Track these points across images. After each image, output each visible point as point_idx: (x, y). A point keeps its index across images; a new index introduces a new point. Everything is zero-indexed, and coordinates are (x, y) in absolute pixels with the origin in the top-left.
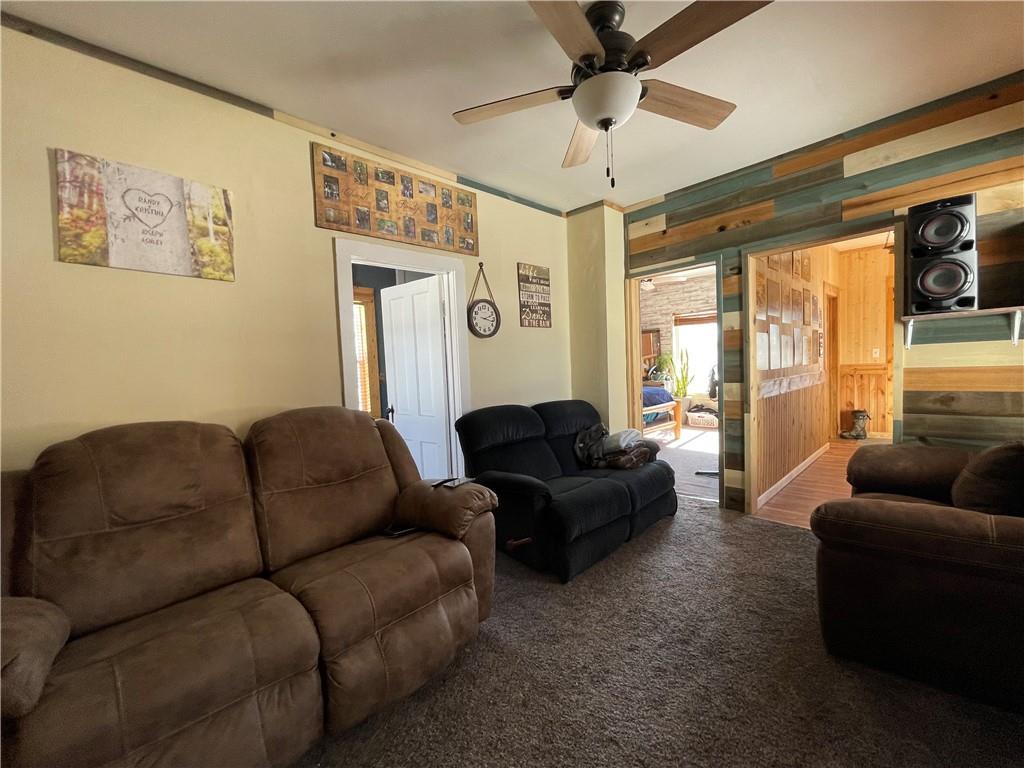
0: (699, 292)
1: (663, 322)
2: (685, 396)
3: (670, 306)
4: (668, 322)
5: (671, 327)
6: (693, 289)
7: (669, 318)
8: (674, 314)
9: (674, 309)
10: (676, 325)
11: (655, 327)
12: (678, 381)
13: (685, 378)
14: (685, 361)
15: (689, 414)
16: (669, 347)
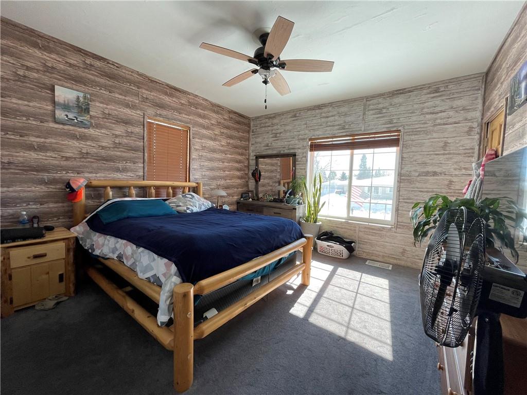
0: (336, 118)
1: (299, 146)
2: (315, 222)
3: (307, 132)
4: (304, 147)
5: (307, 153)
6: (331, 114)
7: (305, 143)
8: (310, 139)
9: (311, 134)
10: (311, 150)
11: (292, 151)
12: (310, 207)
13: (317, 204)
14: (318, 186)
15: (319, 242)
16: (303, 172)
